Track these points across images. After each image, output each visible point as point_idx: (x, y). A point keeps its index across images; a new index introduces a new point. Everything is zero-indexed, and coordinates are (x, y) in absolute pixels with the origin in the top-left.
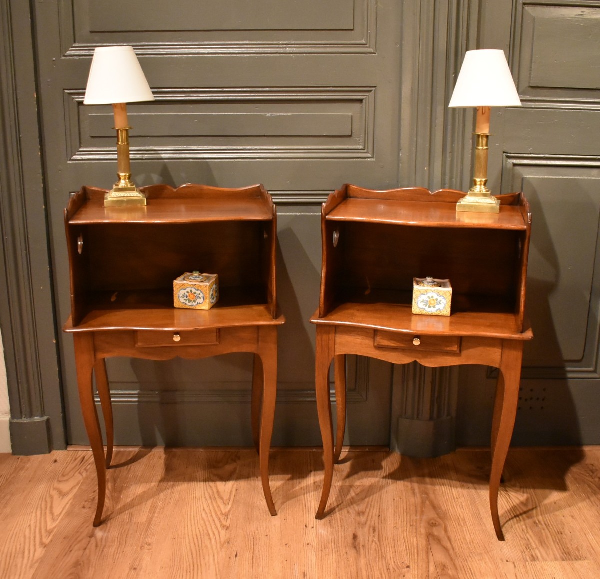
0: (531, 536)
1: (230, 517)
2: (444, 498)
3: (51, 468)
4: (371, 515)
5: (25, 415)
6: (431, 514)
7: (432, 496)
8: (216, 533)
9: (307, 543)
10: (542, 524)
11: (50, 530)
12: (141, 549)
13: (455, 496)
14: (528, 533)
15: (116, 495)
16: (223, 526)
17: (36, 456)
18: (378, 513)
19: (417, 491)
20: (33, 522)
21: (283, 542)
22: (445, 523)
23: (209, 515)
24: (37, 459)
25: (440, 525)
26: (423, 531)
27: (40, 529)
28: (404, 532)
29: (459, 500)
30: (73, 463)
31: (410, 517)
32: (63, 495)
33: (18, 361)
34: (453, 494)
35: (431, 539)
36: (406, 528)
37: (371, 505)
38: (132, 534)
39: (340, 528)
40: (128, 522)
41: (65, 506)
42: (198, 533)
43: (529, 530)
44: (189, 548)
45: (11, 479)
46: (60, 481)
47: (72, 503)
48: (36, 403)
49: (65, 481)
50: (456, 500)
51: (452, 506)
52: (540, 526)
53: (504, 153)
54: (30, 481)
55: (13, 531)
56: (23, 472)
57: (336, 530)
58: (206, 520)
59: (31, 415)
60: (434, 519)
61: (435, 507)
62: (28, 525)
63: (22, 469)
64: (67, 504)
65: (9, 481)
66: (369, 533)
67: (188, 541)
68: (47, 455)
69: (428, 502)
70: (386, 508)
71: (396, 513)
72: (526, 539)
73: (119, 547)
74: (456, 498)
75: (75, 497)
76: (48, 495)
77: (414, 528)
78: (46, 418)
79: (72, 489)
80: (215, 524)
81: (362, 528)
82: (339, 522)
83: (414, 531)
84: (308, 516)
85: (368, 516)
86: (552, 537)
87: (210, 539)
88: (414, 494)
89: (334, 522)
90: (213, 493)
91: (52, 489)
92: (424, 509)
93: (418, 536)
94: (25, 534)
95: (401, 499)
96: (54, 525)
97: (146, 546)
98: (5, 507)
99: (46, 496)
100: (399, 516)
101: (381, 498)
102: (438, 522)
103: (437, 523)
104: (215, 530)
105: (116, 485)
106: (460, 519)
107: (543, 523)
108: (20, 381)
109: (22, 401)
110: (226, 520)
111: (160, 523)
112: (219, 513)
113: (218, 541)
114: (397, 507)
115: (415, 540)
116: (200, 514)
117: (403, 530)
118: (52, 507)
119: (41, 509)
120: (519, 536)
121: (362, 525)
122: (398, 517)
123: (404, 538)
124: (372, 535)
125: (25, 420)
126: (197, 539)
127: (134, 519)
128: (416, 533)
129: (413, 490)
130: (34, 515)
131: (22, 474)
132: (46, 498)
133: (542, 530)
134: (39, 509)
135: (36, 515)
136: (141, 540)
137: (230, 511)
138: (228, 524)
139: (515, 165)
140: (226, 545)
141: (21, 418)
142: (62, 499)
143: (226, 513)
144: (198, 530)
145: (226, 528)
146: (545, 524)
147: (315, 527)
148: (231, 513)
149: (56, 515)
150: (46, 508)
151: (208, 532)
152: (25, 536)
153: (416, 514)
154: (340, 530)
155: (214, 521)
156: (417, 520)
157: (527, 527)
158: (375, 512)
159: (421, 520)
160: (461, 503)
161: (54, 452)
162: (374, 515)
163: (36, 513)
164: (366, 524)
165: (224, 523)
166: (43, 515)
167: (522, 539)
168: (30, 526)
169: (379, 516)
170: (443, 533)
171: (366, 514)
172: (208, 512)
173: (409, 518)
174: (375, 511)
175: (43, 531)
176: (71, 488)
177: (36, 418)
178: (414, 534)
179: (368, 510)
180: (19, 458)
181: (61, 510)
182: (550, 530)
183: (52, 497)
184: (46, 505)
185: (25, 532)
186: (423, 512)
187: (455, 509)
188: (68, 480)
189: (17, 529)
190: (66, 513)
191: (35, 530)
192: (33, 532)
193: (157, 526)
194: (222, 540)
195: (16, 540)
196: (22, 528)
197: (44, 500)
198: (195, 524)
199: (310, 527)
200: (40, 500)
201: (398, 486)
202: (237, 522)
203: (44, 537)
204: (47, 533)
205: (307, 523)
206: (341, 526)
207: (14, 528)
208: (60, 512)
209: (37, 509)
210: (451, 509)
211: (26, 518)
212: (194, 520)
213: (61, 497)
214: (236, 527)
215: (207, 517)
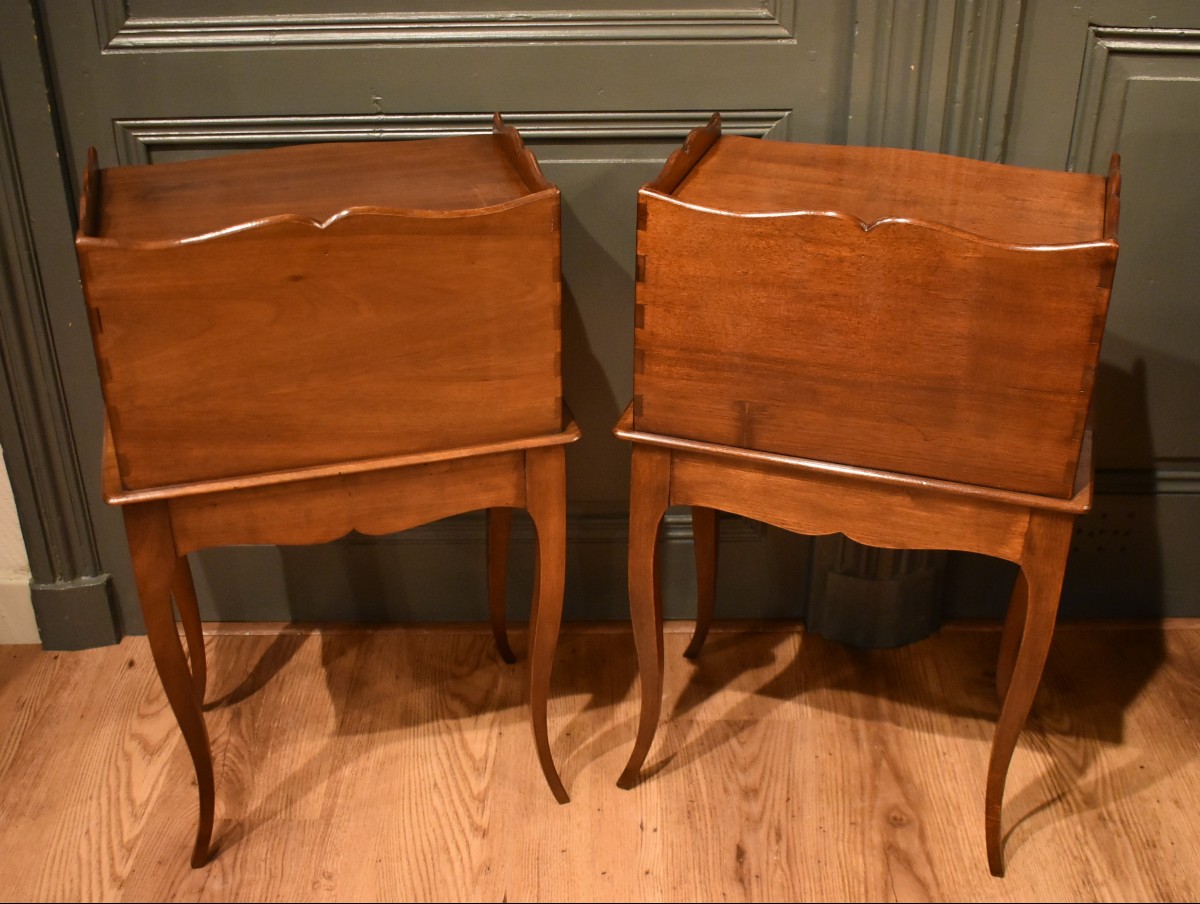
0: (1092, 852)
1: (489, 803)
2: (918, 754)
3: (123, 682)
4: (771, 794)
5: (62, 575)
6: (891, 795)
7: (893, 748)
8: (462, 845)
9: (645, 869)
10: (1114, 822)
11: (129, 841)
12: (313, 888)
13: (940, 748)
14: (1087, 843)
15: (256, 750)
16: (476, 828)
17: (90, 651)
18: (785, 792)
19: (863, 734)
20: (93, 822)
21: (597, 864)
22: (918, 817)
23: (447, 800)
24: (95, 656)
25: (909, 822)
26: (877, 838)
27: (110, 842)
28: (837, 840)
29: (947, 756)
31: (850, 803)
32: (150, 750)
33: (34, 474)
34: (935, 741)
35: (892, 858)
36: (841, 832)
37: (771, 771)
38: (293, 850)
39: (709, 829)
40: (284, 820)
41: (157, 781)
42: (426, 845)
43: (1090, 837)
44: (408, 883)
45: (42, 710)
46: (142, 716)
47: (170, 771)
48: (81, 551)
49: (153, 715)
50: (942, 757)
51: (933, 773)
52: (1110, 825)
53: (1091, 25)
54: (82, 716)
55: (54, 846)
56: (65, 695)
57: (701, 835)
58: (441, 813)
59: (74, 574)
60: (896, 807)
61: (900, 777)
62: (85, 830)
63: (63, 687)
64: (160, 775)
65: (39, 716)
66: (769, 844)
67: (406, 867)
68: (114, 648)
69: (884, 764)
70: (800, 780)
71: (820, 791)
72: (1084, 859)
73: (269, 884)
74: (941, 752)
75: (175, 756)
76: (120, 751)
77: (858, 829)
78: (104, 577)
79: (168, 736)
80: (459, 823)
81: (756, 830)
82: (708, 816)
83: (859, 838)
84: (644, 800)
85: (766, 800)
86: (1135, 855)
87: (450, 861)
88: (857, 741)
89: (697, 816)
90: (453, 742)
91: (127, 737)
92: (877, 782)
93: (867, 853)
94: (78, 853)
95: (830, 754)
96: (136, 831)
97: (324, 881)
98: (35, 785)
99: (117, 755)
100: (828, 798)
101: (790, 754)
102: (905, 814)
103: (904, 818)
104: (459, 837)
105: (256, 725)
106: (951, 808)
107: (1116, 817)
108: (43, 510)
109: (53, 549)
110: (480, 811)
111: (349, 821)
112: (466, 795)
113: (467, 866)
114: (823, 775)
115: (861, 860)
116: (429, 798)
117: (836, 835)
118: (129, 784)
119: (109, 786)
120: (1068, 853)
121: (753, 823)
122: (825, 802)
123: (839, 856)
124: (775, 847)
125: (62, 585)
126: (425, 860)
127: (295, 811)
128: (863, 842)
129: (855, 732)
130: (94, 803)
131: (65, 697)
132: (116, 761)
133: (1116, 837)
134: (104, 789)
135: (99, 804)
136: (313, 866)
137: (487, 789)
138: (483, 821)
139: (1112, 52)
140: (482, 877)
141: (54, 581)
142: (150, 762)
143: (479, 794)
144: (424, 838)
145: (481, 833)
146: (1122, 822)
147: (659, 829)
148: (490, 795)
149: (138, 803)
150: (119, 786)
151: (446, 842)
152: (79, 858)
153: (862, 794)
154: (710, 837)
155: (457, 815)
156: (862, 809)
157: (1084, 828)
158: (778, 791)
159: (872, 807)
160: (952, 765)
161: (127, 640)
162: (778, 796)
163: (99, 798)
164: (761, 819)
165: (477, 819)
166: (113, 804)
167: (1075, 858)
168: (88, 832)
169: (788, 800)
170: (916, 842)
171: (762, 795)
172: (444, 791)
173: (847, 803)
174: (779, 786)
175: (115, 843)
176: (165, 733)
177: (84, 578)
178: (859, 848)
179: (765, 785)
180: (56, 658)
181: (149, 790)
182: (1132, 836)
183: (128, 757)
184: (118, 778)
185: (79, 848)
186: (875, 788)
187: (940, 783)
188: (158, 712)
189: (62, 841)
190: (159, 797)
191: (99, 843)
192: (94, 847)
193: (343, 829)
194: (474, 862)
195: (62, 870)
196: (73, 838)
197: (112, 766)
198: (418, 821)
199: (649, 827)
200: (104, 765)
201: (823, 722)
202: (503, 817)
203: (117, 859)
204: (124, 850)
205: (644, 818)
206: (712, 827)
207: (56, 838)
208: (147, 795)
209: (100, 788)
210: (931, 780)
211: (78, 811)
212: (417, 811)
213: (148, 757)
214: (502, 830)
215: (443, 804)
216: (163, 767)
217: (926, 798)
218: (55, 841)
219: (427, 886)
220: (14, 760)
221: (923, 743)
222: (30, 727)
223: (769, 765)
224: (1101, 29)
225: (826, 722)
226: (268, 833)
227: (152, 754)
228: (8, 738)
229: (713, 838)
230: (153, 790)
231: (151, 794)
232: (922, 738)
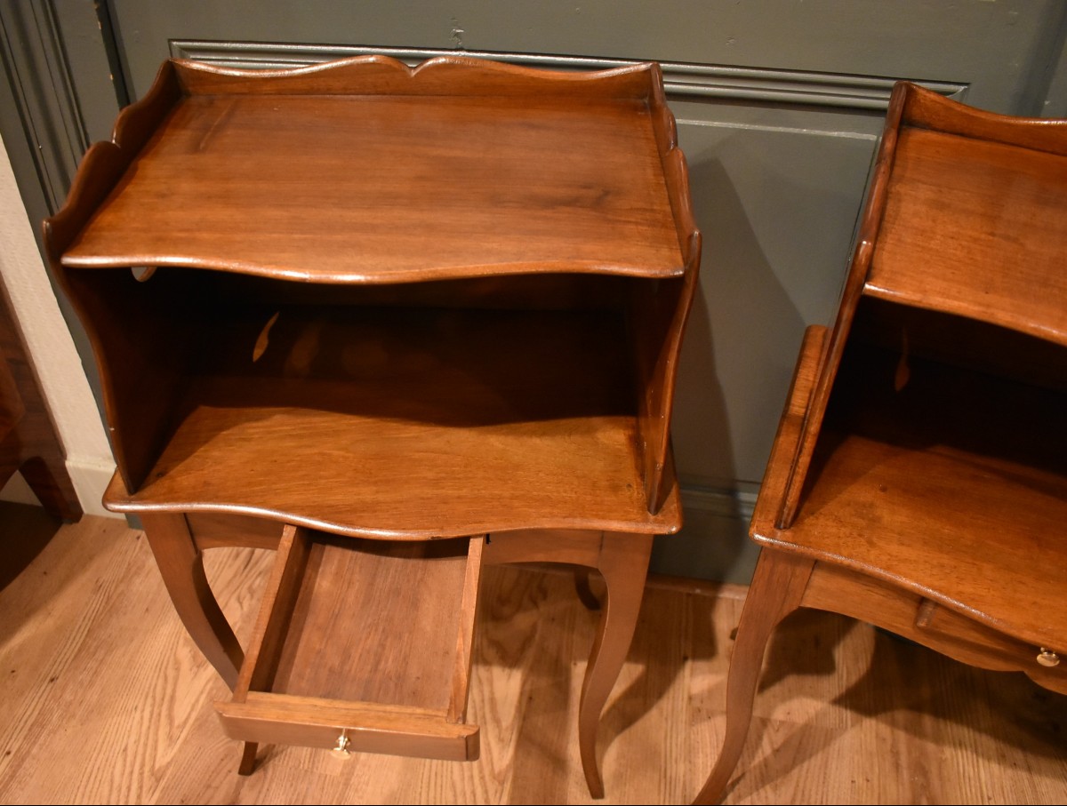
2: (961, 794)
7: (935, 782)
11: (160, 769)
19: (903, 758)
20: (133, 738)
27: (142, 766)
30: (230, 566)
32: (199, 661)
34: (980, 779)
40: (306, 771)
41: (197, 701)
45: (115, 597)
47: (212, 689)
54: (147, 610)
55: (92, 759)
58: (458, 790)
62: (123, 746)
63: (137, 573)
64: (202, 693)
76: (172, 658)
90: (483, 701)
94: (112, 773)
95: (868, 781)
96: (168, 759)
98: (91, 683)
99: (168, 663)
101: (825, 773)
110: (498, 795)
116: (449, 770)
118: (172, 699)
119: (154, 698)
127: (319, 762)
129: (895, 753)
130: (137, 715)
131: (137, 584)
132: (166, 669)
134: (150, 701)
135: (142, 718)
142: (196, 675)
143: (500, 773)
149: (176, 723)
150: (163, 699)
163: (143, 711)
166: (153, 721)
168: (125, 750)
175: (147, 769)
180: (138, 538)
181: (188, 710)
183: (179, 665)
184: (164, 689)
185: (114, 767)
189: (101, 755)
190: (197, 720)
191: (133, 766)
192: (128, 770)
193: (360, 794)
195: (95, 790)
196: (111, 755)
197: (162, 674)
200: (155, 672)
201: (863, 736)
203: (145, 789)
204: (153, 779)
207: (97, 751)
208: (185, 716)
209: (146, 697)
211: (122, 722)
212: (436, 783)
213: (195, 669)
215: (463, 779)
216: (207, 684)
218: (95, 755)
220: (80, 650)
221: (967, 780)
222: (101, 614)
223: (801, 785)
225: (865, 736)
226: (289, 784)
227: (198, 667)
228: (79, 623)
230: (192, 710)
231: (189, 714)
232: (966, 774)
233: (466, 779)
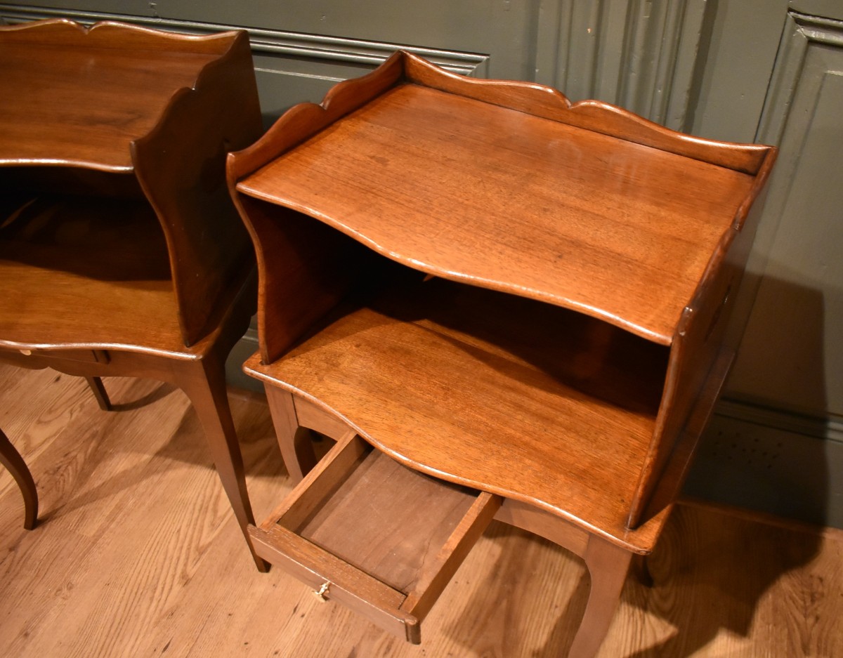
1: (204, 556)
3: (46, 392)
6: (494, 636)
7: (519, 591)
8: (167, 588)
9: (276, 649)
12: (55, 594)
13: (557, 598)
15: (87, 469)
16: (183, 577)
19: (502, 572)
21: (246, 635)
23: (179, 545)
30: (75, 388)
31: (458, 634)
32: (29, 450)
38: (61, 559)
39: (341, 628)
40: (71, 532)
42: (144, 580)
44: (115, 609)
46: (39, 423)
49: (45, 423)
50: (553, 610)
54: (7, 413)
56: (9, 393)
57: (333, 630)
58: (169, 555)
61: (510, 619)
66: (378, 654)
67: (121, 595)
69: (504, 605)
71: (442, 615)
73: (33, 580)
74: (554, 604)
75: (40, 459)
79: (44, 442)
80: (176, 569)
81: (374, 640)
87: (152, 599)
89: (340, 611)
90: (211, 497)
91: (21, 437)
92: (489, 620)
95: (468, 583)
97: (65, 591)
104: (169, 580)
105: (99, 448)
110: (195, 562)
111: (108, 544)
112: (193, 546)
113: (160, 607)
116: (168, 541)
121: (376, 632)
126: (136, 594)
127: (82, 525)
131: (7, 395)
136: (66, 575)
137: (210, 544)
138: (191, 571)
139: (812, 42)
140: (164, 620)
143: (202, 547)
144: (146, 575)
145: (185, 582)
147: (306, 616)
148: (209, 550)
151: (158, 582)
153: (472, 628)
154: (338, 635)
155: (178, 561)
165: (189, 569)
172: (182, 536)
186: (485, 624)
187: (538, 635)
188: (50, 421)
190: (12, 489)
193: (101, 550)
194: (166, 605)
198: (151, 559)
199: (300, 612)
202: (206, 572)
205: (301, 603)
206: (345, 626)
210: (533, 630)
212: (155, 549)
214: (200, 583)
215: (175, 548)
217: (520, 646)
219: (125, 616)
221: (545, 592)
224: (801, 16)
226: (56, 538)
227: (26, 454)
229: (339, 637)
232: (546, 587)
233: (178, 548)
